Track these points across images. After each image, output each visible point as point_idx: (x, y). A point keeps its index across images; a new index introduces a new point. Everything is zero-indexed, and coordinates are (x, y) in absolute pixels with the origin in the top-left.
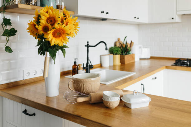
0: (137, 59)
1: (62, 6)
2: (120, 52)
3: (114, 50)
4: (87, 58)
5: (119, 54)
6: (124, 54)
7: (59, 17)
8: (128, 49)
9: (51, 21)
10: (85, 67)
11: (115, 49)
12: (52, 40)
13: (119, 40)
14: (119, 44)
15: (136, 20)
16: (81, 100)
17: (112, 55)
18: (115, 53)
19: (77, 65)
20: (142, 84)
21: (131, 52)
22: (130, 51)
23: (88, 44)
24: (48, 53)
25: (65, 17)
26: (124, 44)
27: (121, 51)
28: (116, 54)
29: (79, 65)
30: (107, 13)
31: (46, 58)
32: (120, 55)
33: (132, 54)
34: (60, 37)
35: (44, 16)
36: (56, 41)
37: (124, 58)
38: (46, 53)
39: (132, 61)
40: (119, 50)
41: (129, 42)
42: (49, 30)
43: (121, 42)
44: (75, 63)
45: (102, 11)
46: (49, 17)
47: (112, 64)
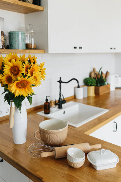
0: (112, 89)
1: (32, 44)
2: (94, 84)
3: (89, 82)
4: (59, 93)
5: (93, 86)
6: (99, 85)
7: (23, 67)
8: (103, 80)
9: (15, 71)
10: (57, 103)
11: (89, 80)
12: (16, 91)
13: (94, 70)
14: (94, 75)
15: (113, 51)
16: (45, 155)
17: (86, 87)
18: (89, 85)
19: (48, 103)
20: (114, 122)
21: (106, 83)
22: (106, 81)
23: (60, 80)
24: (13, 103)
25: (30, 64)
26: (99, 74)
27: (96, 82)
28: (91, 85)
29: (51, 102)
30: (81, 48)
31: (11, 108)
32: (95, 86)
33: (108, 84)
34: (24, 87)
35: (7, 66)
36: (21, 92)
37: (98, 90)
38: (11, 102)
39: (108, 91)
40: (93, 81)
41: (104, 72)
42: (13, 81)
43: (97, 72)
44: (47, 100)
45: (75, 47)
46: (12, 66)
47: (86, 96)
